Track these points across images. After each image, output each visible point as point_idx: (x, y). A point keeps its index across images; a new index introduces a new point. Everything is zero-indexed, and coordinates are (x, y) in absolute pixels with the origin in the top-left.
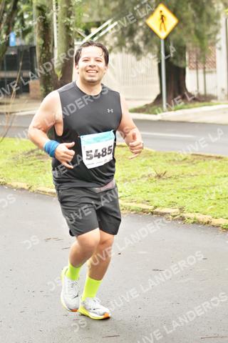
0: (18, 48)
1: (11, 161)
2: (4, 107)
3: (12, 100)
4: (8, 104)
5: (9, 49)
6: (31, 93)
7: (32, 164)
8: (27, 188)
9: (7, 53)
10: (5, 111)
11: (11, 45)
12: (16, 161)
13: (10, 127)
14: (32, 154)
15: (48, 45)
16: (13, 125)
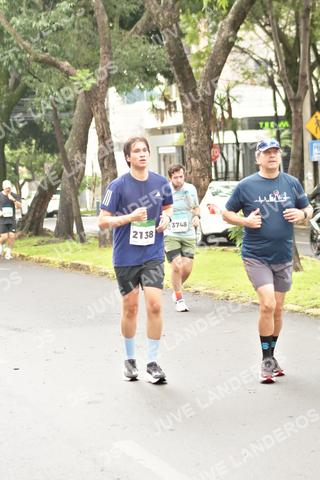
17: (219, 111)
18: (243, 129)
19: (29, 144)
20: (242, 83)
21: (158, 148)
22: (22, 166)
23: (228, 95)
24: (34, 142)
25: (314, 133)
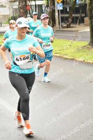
0: (80, 5)
1: (77, 50)
2: (74, 28)
3: (77, 26)
4: (75, 27)
5: (76, 5)
6: (85, 23)
7: (85, 52)
8: (83, 61)
9: (75, 7)
10: (74, 30)
11: (77, 3)
12: (79, 50)
13: (76, 36)
14: (85, 47)
15: (92, 3)
16: (77, 36)
21: (13, 6)
25: (58, 1)
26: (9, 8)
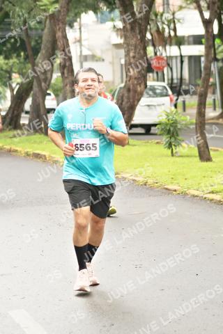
17: (167, 30)
18: (189, 44)
19: (19, 56)
20: (185, 8)
21: (120, 59)
22: (15, 73)
23: (174, 18)
24: (22, 54)
26: (112, 63)
